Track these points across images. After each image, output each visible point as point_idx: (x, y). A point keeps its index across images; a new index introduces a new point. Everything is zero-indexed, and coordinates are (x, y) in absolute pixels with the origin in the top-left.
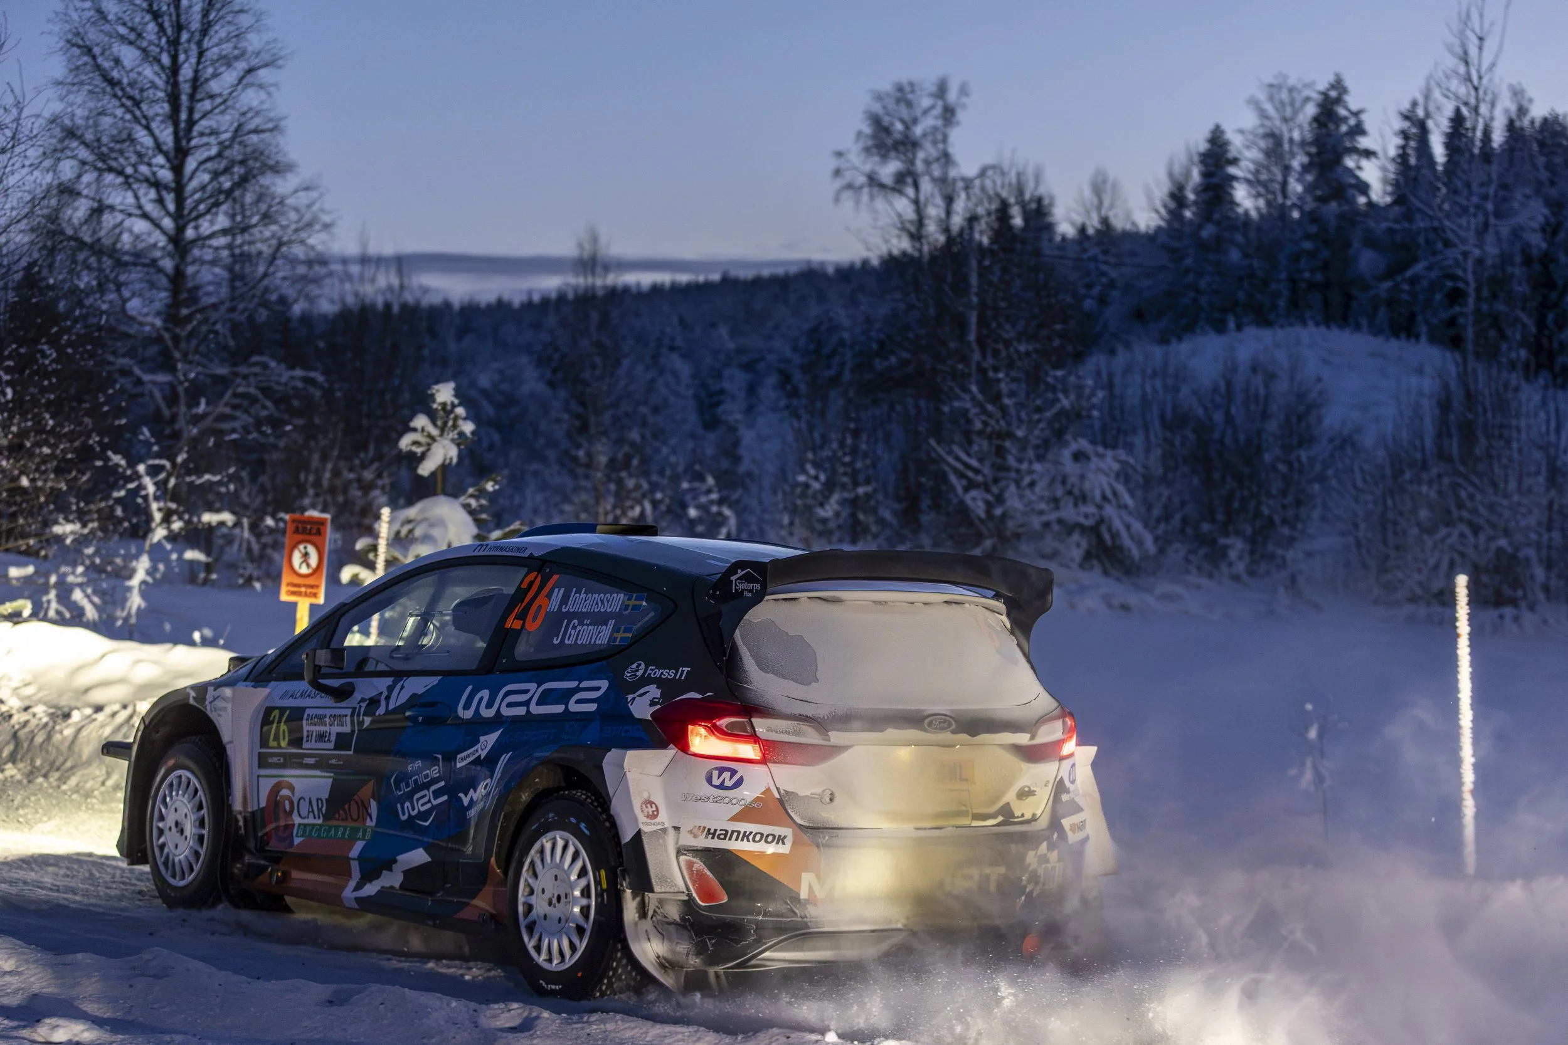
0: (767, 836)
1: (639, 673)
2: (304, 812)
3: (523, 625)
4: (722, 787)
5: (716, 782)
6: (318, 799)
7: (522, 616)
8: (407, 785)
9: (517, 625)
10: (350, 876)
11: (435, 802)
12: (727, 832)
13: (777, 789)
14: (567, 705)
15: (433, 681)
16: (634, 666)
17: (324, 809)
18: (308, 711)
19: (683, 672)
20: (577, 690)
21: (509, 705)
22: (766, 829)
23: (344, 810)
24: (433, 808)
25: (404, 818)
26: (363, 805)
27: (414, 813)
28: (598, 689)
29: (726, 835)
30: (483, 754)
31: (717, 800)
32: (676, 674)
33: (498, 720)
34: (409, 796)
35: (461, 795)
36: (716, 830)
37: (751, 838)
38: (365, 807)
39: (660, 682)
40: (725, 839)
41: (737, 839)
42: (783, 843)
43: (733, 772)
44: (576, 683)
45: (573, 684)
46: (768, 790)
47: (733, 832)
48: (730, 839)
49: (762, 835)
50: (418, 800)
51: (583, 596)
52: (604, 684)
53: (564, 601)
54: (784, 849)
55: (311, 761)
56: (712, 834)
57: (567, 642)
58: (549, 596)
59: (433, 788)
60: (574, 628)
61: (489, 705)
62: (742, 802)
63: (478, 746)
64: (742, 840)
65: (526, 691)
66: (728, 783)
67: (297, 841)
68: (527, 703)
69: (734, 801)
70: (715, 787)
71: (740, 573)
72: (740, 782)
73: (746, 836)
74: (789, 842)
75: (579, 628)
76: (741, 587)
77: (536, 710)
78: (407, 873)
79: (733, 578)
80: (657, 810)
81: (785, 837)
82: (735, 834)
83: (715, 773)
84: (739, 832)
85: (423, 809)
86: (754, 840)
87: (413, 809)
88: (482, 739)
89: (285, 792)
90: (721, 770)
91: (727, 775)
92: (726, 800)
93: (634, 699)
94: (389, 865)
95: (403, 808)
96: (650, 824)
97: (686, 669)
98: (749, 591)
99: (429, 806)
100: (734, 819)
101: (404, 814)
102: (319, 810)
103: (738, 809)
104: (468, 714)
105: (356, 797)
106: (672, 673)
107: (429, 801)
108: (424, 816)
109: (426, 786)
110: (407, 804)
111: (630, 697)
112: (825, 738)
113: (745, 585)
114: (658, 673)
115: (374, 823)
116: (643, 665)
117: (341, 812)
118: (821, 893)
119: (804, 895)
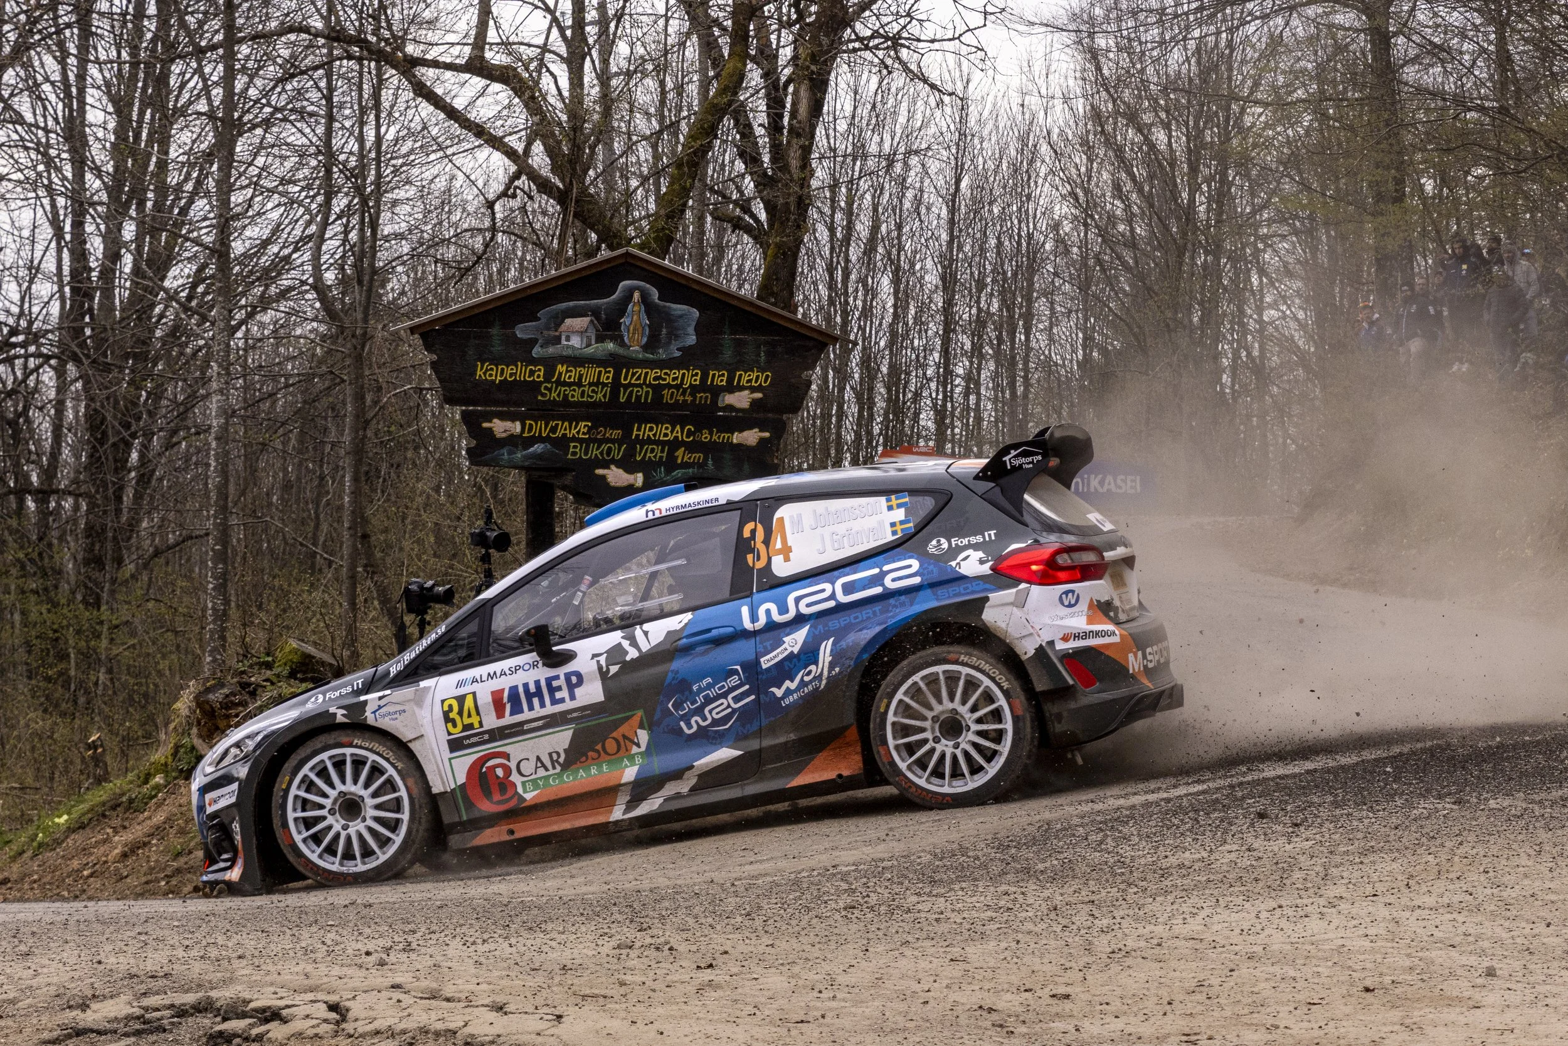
0: (1107, 632)
1: (945, 546)
2: (528, 772)
4: (1070, 606)
5: (1065, 601)
6: (550, 755)
8: (694, 702)
11: (737, 705)
12: (1086, 633)
14: (883, 585)
15: (687, 617)
16: (934, 542)
17: (561, 760)
19: (988, 534)
20: (884, 573)
21: (808, 605)
22: (1103, 627)
23: (598, 751)
24: (734, 711)
25: (688, 732)
26: (624, 737)
27: (705, 723)
28: (910, 566)
29: (1086, 635)
30: (795, 650)
32: (984, 538)
33: (800, 620)
34: (699, 711)
35: (774, 689)
36: (1079, 634)
37: (1100, 634)
38: (629, 739)
40: (1086, 639)
41: (1094, 638)
42: (1116, 635)
43: (1073, 592)
45: (876, 571)
46: (1092, 600)
47: (1089, 633)
48: (1090, 638)
49: (1103, 631)
50: (710, 712)
52: (913, 562)
54: (1118, 639)
55: (540, 723)
59: (730, 697)
61: (782, 612)
62: (1085, 612)
63: (784, 646)
64: (1096, 637)
65: (820, 591)
66: (1073, 601)
67: (528, 796)
68: (832, 598)
69: (1080, 613)
70: (1066, 606)
71: (1013, 453)
72: (1078, 598)
73: (1097, 634)
74: (1118, 633)
76: (1017, 463)
77: (844, 599)
78: (700, 776)
79: (1006, 458)
81: (1115, 630)
82: (1091, 634)
83: (1065, 595)
84: (1093, 632)
85: (719, 716)
86: (1102, 636)
87: (705, 719)
88: (787, 639)
89: (494, 762)
90: (1066, 593)
91: (1070, 594)
92: (1076, 614)
93: (957, 564)
94: (675, 775)
95: (688, 724)
97: (992, 533)
98: (1027, 463)
99: (729, 710)
100: (1085, 624)
101: (690, 727)
102: (554, 761)
103: (1086, 616)
104: (759, 625)
105: (614, 734)
106: (980, 538)
107: (729, 706)
108: (725, 720)
109: (725, 695)
110: (695, 718)
111: (953, 564)
112: (1102, 558)
113: (1023, 460)
114: (965, 541)
115: (643, 749)
116: (943, 540)
117: (590, 754)
118: (1137, 668)
119: (1131, 672)
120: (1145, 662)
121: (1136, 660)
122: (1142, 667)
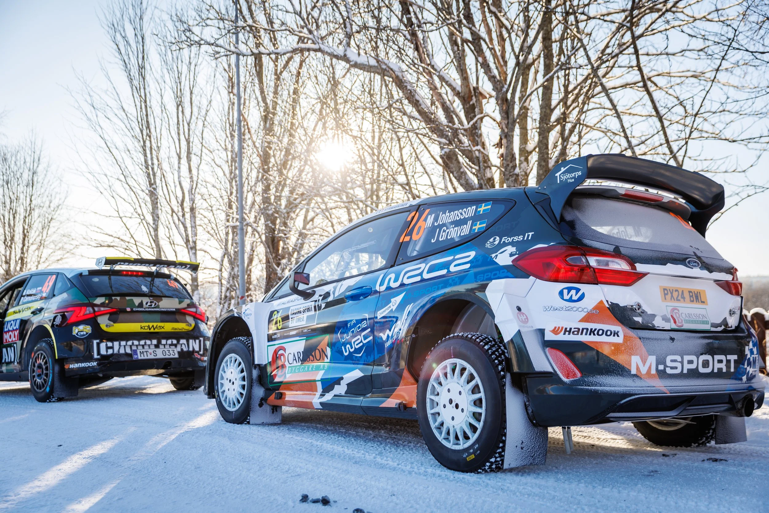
0: (607, 332)
1: (496, 243)
2: (291, 361)
3: (411, 238)
4: (571, 300)
5: (566, 297)
6: (298, 353)
7: (410, 234)
8: (348, 335)
9: (407, 239)
10: (317, 391)
11: (365, 342)
12: (579, 329)
13: (607, 301)
14: (448, 269)
15: (359, 278)
16: (491, 240)
17: (301, 358)
18: (291, 308)
19: (528, 235)
20: (454, 260)
21: (408, 278)
22: (605, 327)
24: (363, 345)
25: (346, 354)
27: (352, 350)
29: (579, 331)
30: (394, 308)
31: (569, 309)
32: (524, 238)
33: (402, 287)
34: (350, 341)
36: (571, 329)
37: (596, 332)
38: (323, 352)
39: (512, 244)
40: (578, 334)
41: (586, 334)
42: (618, 336)
43: (578, 290)
44: (452, 257)
45: (450, 258)
46: (601, 302)
47: (583, 329)
48: (582, 334)
49: (603, 331)
51: (448, 214)
52: (472, 254)
53: (436, 219)
54: (619, 340)
55: (295, 332)
56: (569, 331)
57: (440, 239)
58: (425, 220)
59: (363, 334)
60: (444, 231)
61: (396, 280)
62: (585, 310)
63: (391, 304)
64: (590, 334)
65: (420, 268)
66: (575, 298)
67: (288, 376)
68: (421, 274)
69: (580, 310)
70: (566, 300)
71: (563, 169)
72: (582, 297)
73: (592, 332)
74: (621, 334)
75: (447, 231)
76: (564, 178)
77: (426, 276)
78: (348, 385)
79: (558, 175)
80: (527, 318)
81: (618, 332)
82: (585, 331)
83: (565, 292)
84: (587, 329)
85: (357, 347)
86: (598, 334)
87: (352, 348)
88: (393, 300)
89: (281, 352)
90: (569, 289)
91: (573, 292)
92: (575, 309)
93: (497, 256)
94: (338, 381)
95: (345, 349)
96: (525, 327)
97: (531, 234)
98: (571, 178)
99: (361, 344)
100: (581, 321)
101: (346, 352)
102: (299, 358)
103: (583, 314)
104: (383, 288)
105: (319, 347)
106: (521, 238)
107: (361, 342)
108: (358, 351)
109: (360, 333)
110: (348, 346)
111: (493, 255)
112: (634, 268)
113: (569, 176)
114: (510, 240)
115: (328, 361)
116: (498, 238)
117: (311, 357)
118: (644, 370)
119: (634, 371)
120: (661, 367)
121: (644, 363)
122: (653, 371)
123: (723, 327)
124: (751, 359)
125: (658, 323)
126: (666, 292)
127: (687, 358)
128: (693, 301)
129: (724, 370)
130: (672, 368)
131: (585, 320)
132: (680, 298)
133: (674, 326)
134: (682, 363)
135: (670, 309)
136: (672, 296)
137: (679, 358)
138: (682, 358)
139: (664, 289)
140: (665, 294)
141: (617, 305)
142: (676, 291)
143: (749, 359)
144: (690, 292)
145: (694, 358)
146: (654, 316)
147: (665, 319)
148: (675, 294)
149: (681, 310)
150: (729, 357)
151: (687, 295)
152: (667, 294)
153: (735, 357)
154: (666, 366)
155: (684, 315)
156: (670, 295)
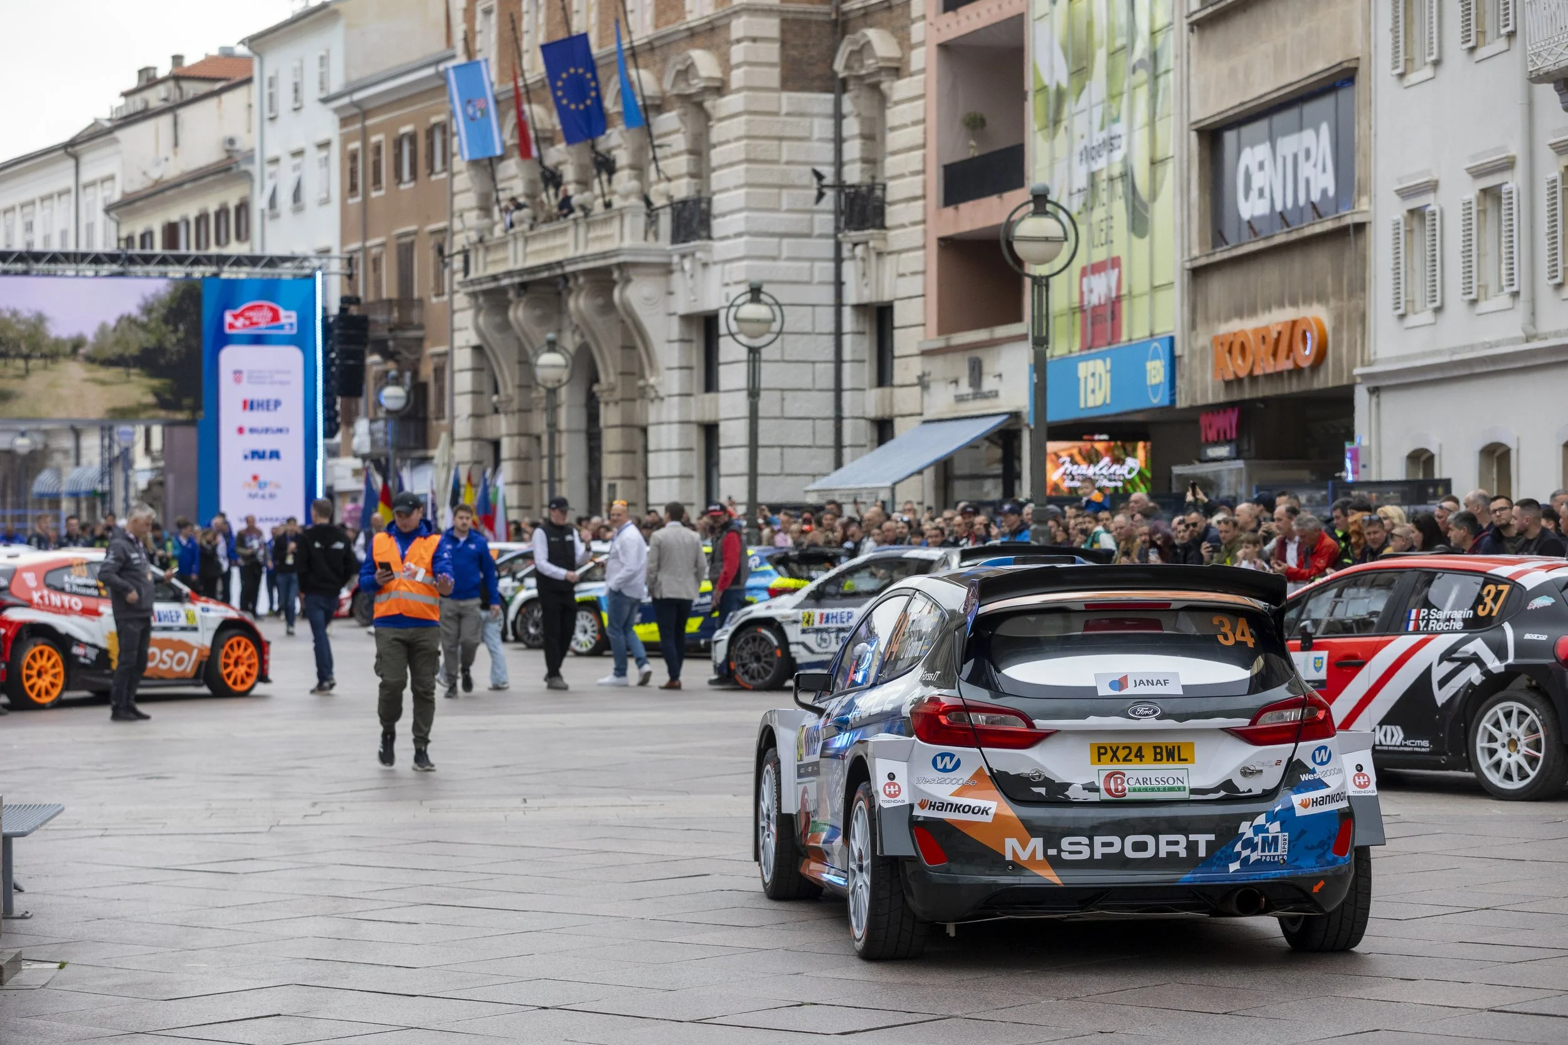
0: (975, 809)
4: (945, 770)
5: (940, 766)
12: (943, 804)
13: (990, 770)
19: (937, 675)
22: (975, 803)
29: (943, 806)
31: (941, 782)
32: (933, 678)
36: (936, 803)
37: (962, 809)
40: (946, 811)
41: (952, 811)
42: (988, 814)
43: (952, 756)
46: (982, 770)
47: (949, 804)
49: (971, 807)
54: (988, 819)
56: (933, 806)
62: (959, 782)
64: (956, 811)
66: (949, 766)
69: (953, 781)
70: (939, 770)
72: (957, 765)
73: (957, 808)
74: (992, 811)
75: (912, 644)
80: (899, 790)
81: (989, 809)
82: (951, 807)
83: (939, 759)
84: (953, 805)
86: (965, 812)
90: (943, 755)
91: (947, 759)
92: (948, 780)
96: (888, 802)
100: (952, 794)
103: (957, 787)
112: (1031, 725)
114: (926, 677)
118: (1024, 856)
119: (1009, 857)
120: (1052, 852)
121: (1024, 848)
122: (1040, 856)
123: (1222, 793)
124: (1258, 839)
125: (1076, 793)
126: (1100, 752)
127: (1098, 840)
128: (1161, 760)
129: (1183, 854)
130: (1071, 853)
131: (957, 794)
132: (1132, 757)
133: (1105, 796)
134: (1091, 846)
135: (1104, 774)
136: (1115, 755)
137: (1085, 840)
138: (1091, 839)
139: (1099, 748)
140: (1100, 754)
141: (1006, 773)
142: (1124, 748)
143: (1250, 840)
144: (1155, 748)
145: (1116, 840)
146: (1066, 786)
147: (1091, 788)
148: (1121, 754)
149: (1128, 774)
150: (1192, 837)
151: (1148, 753)
152: (1105, 753)
153: (1212, 837)
154: (1060, 850)
155: (1132, 782)
156: (1110, 754)
